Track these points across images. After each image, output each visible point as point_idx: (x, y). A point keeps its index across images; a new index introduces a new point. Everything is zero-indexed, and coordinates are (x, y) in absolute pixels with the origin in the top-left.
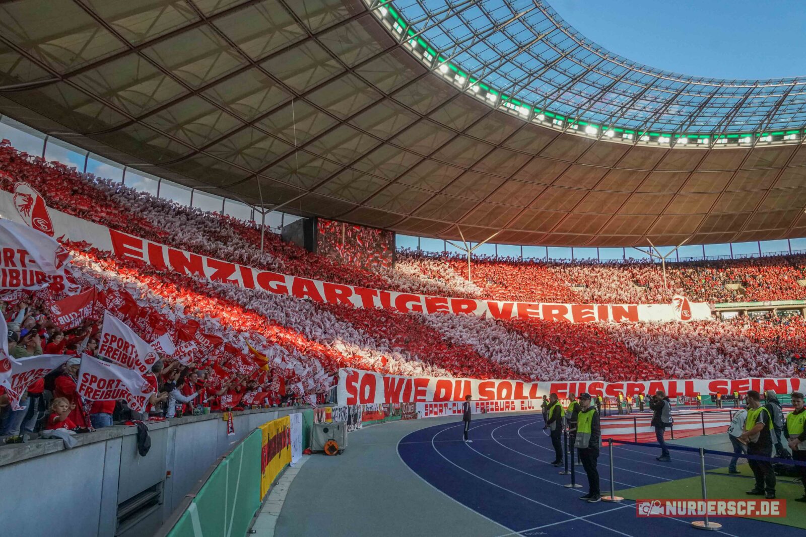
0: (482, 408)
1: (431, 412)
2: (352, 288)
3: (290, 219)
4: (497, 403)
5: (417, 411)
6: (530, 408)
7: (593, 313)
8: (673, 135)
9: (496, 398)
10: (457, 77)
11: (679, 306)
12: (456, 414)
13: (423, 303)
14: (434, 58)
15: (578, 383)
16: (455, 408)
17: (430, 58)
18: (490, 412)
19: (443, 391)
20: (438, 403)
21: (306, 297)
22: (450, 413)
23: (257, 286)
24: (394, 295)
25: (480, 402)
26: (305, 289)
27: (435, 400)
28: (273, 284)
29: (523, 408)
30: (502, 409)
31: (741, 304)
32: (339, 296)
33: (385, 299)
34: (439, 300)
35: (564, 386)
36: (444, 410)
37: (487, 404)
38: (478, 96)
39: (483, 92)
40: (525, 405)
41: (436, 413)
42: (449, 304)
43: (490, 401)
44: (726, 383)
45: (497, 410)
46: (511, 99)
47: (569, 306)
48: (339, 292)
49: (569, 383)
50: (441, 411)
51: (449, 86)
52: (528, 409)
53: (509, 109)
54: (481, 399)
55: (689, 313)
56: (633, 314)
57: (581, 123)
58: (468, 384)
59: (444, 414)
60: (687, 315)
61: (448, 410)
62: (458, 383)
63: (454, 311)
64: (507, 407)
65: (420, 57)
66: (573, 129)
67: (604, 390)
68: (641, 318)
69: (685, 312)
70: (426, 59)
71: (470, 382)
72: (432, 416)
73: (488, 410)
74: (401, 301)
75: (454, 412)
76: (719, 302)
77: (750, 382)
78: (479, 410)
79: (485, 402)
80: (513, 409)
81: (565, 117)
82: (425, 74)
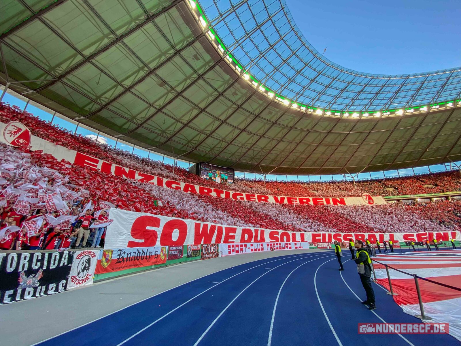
0: (271, 248)
1: (233, 251)
2: (212, 189)
3: (192, 164)
4: (280, 244)
5: (219, 251)
6: (300, 247)
7: (323, 202)
8: (361, 112)
9: (280, 241)
10: (253, 82)
11: (366, 198)
12: (254, 252)
13: (244, 197)
14: (241, 71)
15: (327, 234)
16: (253, 248)
17: (240, 70)
18: (276, 250)
19: (246, 236)
20: (243, 244)
21: (189, 192)
22: (249, 251)
23: (165, 186)
24: (231, 193)
25: (269, 243)
26: (190, 189)
27: (241, 242)
28: (174, 186)
29: (296, 248)
30: (284, 248)
31: (398, 196)
32: (206, 192)
33: (227, 194)
34: (252, 195)
35: (319, 235)
36: (244, 249)
37: (274, 244)
38: (264, 94)
39: (266, 92)
40: (297, 246)
41: (237, 252)
42: (256, 197)
43: (275, 243)
44: (413, 235)
45: (280, 249)
46: (280, 96)
47: (311, 198)
48: (206, 191)
49: (321, 233)
50: (242, 250)
51: (250, 87)
52: (299, 248)
53: (279, 101)
54: (271, 242)
55: (373, 201)
56: (342, 202)
57: (314, 108)
58: (262, 232)
59: (244, 252)
60: (371, 202)
61: (247, 249)
62: (256, 231)
63: (258, 200)
64: (287, 247)
65: (234, 68)
66: (310, 111)
67: (342, 238)
68: (347, 204)
69: (370, 200)
70: (237, 70)
71: (264, 231)
72: (234, 253)
73: (275, 249)
74: (235, 196)
75: (252, 250)
76: (386, 196)
77: (428, 234)
78: (269, 249)
79: (273, 243)
80: (290, 248)
81: (307, 106)
82: (237, 79)
